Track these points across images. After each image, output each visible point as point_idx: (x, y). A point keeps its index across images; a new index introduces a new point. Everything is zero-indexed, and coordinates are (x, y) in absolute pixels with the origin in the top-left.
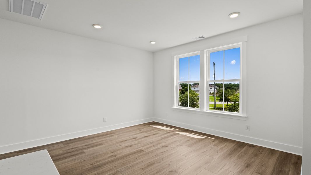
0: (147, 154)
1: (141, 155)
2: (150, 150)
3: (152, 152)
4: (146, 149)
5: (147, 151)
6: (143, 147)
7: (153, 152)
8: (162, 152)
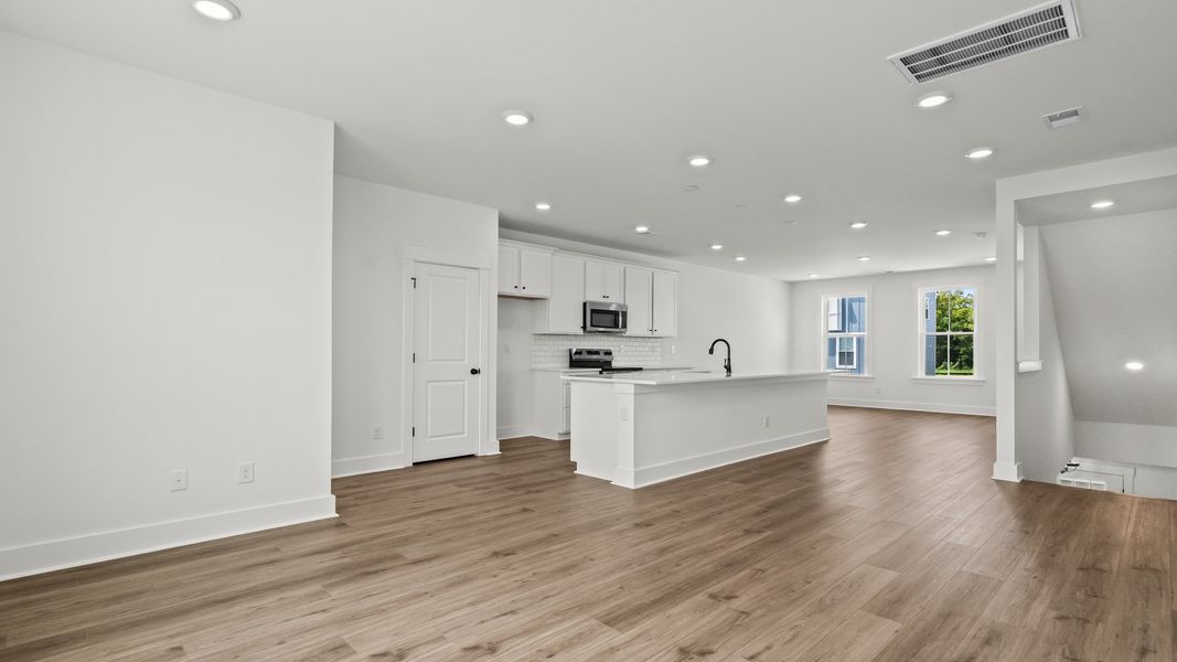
0: (582, 607)
1: (607, 599)
2: (568, 628)
3: (562, 614)
4: (592, 630)
5: (584, 622)
6: (613, 650)
7: (556, 614)
8: (512, 612)
